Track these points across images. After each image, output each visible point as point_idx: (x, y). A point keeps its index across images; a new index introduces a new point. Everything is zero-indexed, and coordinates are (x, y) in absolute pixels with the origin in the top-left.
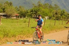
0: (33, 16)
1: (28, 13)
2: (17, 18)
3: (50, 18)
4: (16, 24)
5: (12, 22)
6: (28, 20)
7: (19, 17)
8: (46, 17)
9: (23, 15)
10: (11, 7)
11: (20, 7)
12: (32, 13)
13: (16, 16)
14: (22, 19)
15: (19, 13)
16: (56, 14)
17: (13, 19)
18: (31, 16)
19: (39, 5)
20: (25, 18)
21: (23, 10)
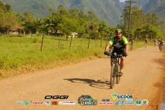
0: (50, 31)
1: (41, 25)
2: (21, 34)
3: (80, 35)
4: (18, 45)
5: (11, 41)
6: (40, 38)
7: (23, 33)
8: (74, 34)
9: (31, 29)
10: (9, 13)
11: (26, 14)
12: (47, 25)
13: (19, 30)
14: (29, 36)
15: (24, 25)
16: (91, 28)
17: (13, 36)
18: (45, 31)
19: (61, 11)
20: (34, 35)
21: (32, 20)
